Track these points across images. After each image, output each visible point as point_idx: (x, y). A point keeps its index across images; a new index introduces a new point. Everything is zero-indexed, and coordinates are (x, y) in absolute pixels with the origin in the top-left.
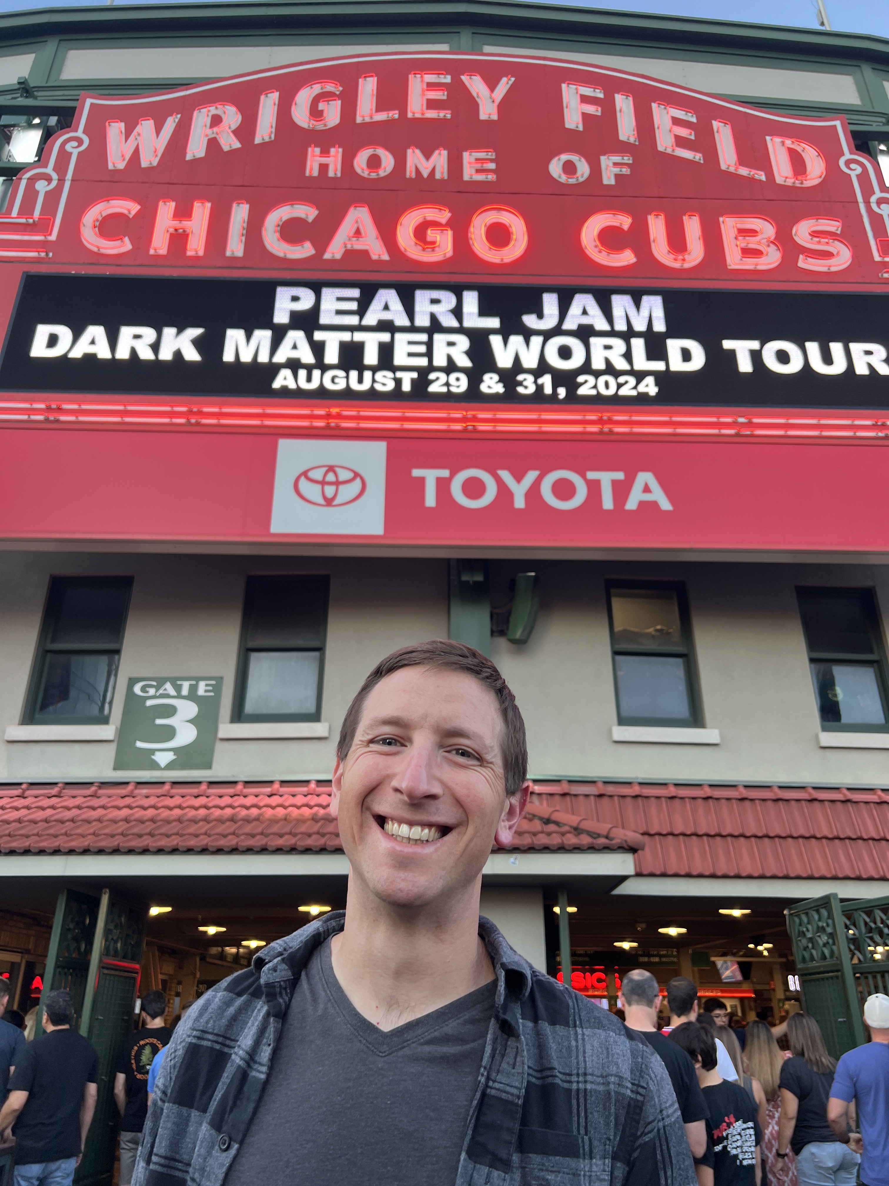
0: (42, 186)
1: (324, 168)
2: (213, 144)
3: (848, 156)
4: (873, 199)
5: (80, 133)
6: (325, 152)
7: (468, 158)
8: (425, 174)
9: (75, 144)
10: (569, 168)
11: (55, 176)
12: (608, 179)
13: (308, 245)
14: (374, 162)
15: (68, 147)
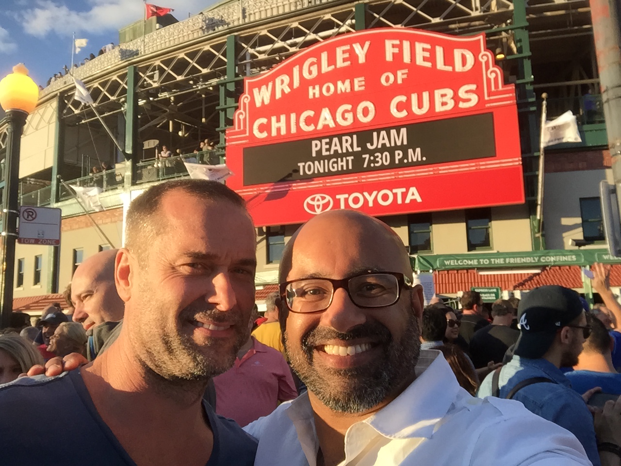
0: (241, 117)
1: (314, 94)
2: (283, 91)
3: (483, 52)
4: (489, 72)
5: (247, 95)
6: (314, 88)
7: (356, 81)
8: (343, 91)
9: (246, 99)
10: (387, 79)
11: (244, 113)
12: (400, 81)
13: (312, 125)
14: (328, 89)
15: (245, 101)
